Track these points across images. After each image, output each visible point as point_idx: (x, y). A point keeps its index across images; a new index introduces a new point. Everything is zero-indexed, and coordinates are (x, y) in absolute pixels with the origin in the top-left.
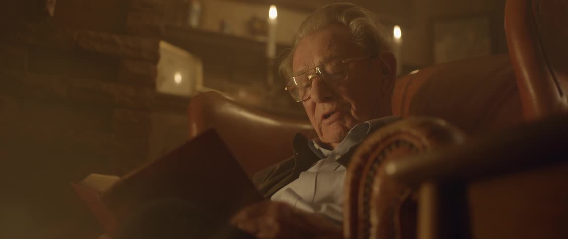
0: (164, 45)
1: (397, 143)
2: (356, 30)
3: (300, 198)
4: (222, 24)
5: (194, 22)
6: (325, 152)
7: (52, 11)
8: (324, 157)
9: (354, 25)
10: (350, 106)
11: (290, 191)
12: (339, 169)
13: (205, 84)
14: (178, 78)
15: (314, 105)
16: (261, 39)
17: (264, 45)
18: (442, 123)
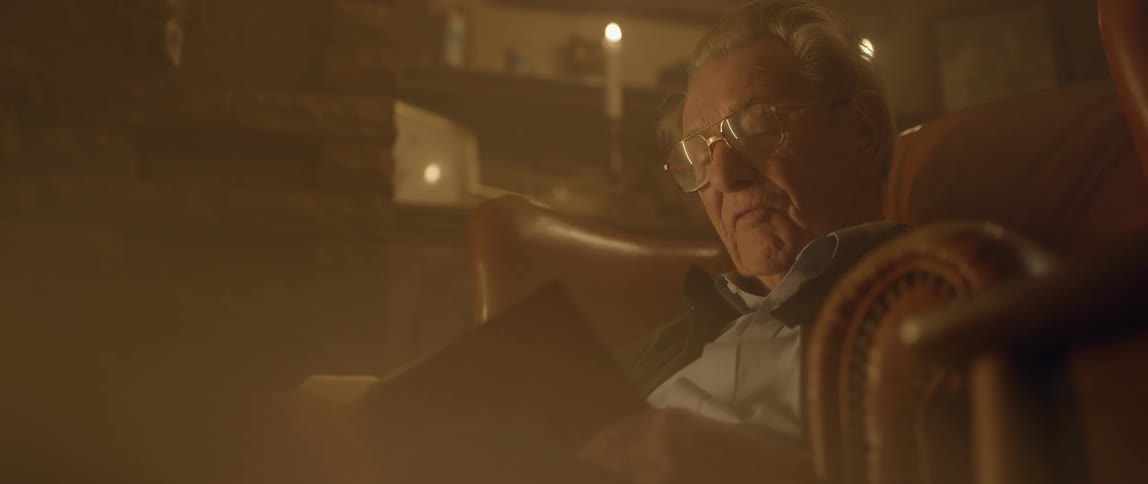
0: (402, 110)
1: (910, 278)
2: (802, 49)
3: (705, 396)
4: (511, 58)
5: (454, 56)
6: (749, 299)
7: (176, 55)
8: (747, 310)
9: (800, 39)
10: (788, 202)
11: (686, 383)
12: (780, 334)
13: (485, 180)
14: (432, 173)
15: (720, 197)
16: (592, 81)
17: (599, 93)
18: (994, 230)
